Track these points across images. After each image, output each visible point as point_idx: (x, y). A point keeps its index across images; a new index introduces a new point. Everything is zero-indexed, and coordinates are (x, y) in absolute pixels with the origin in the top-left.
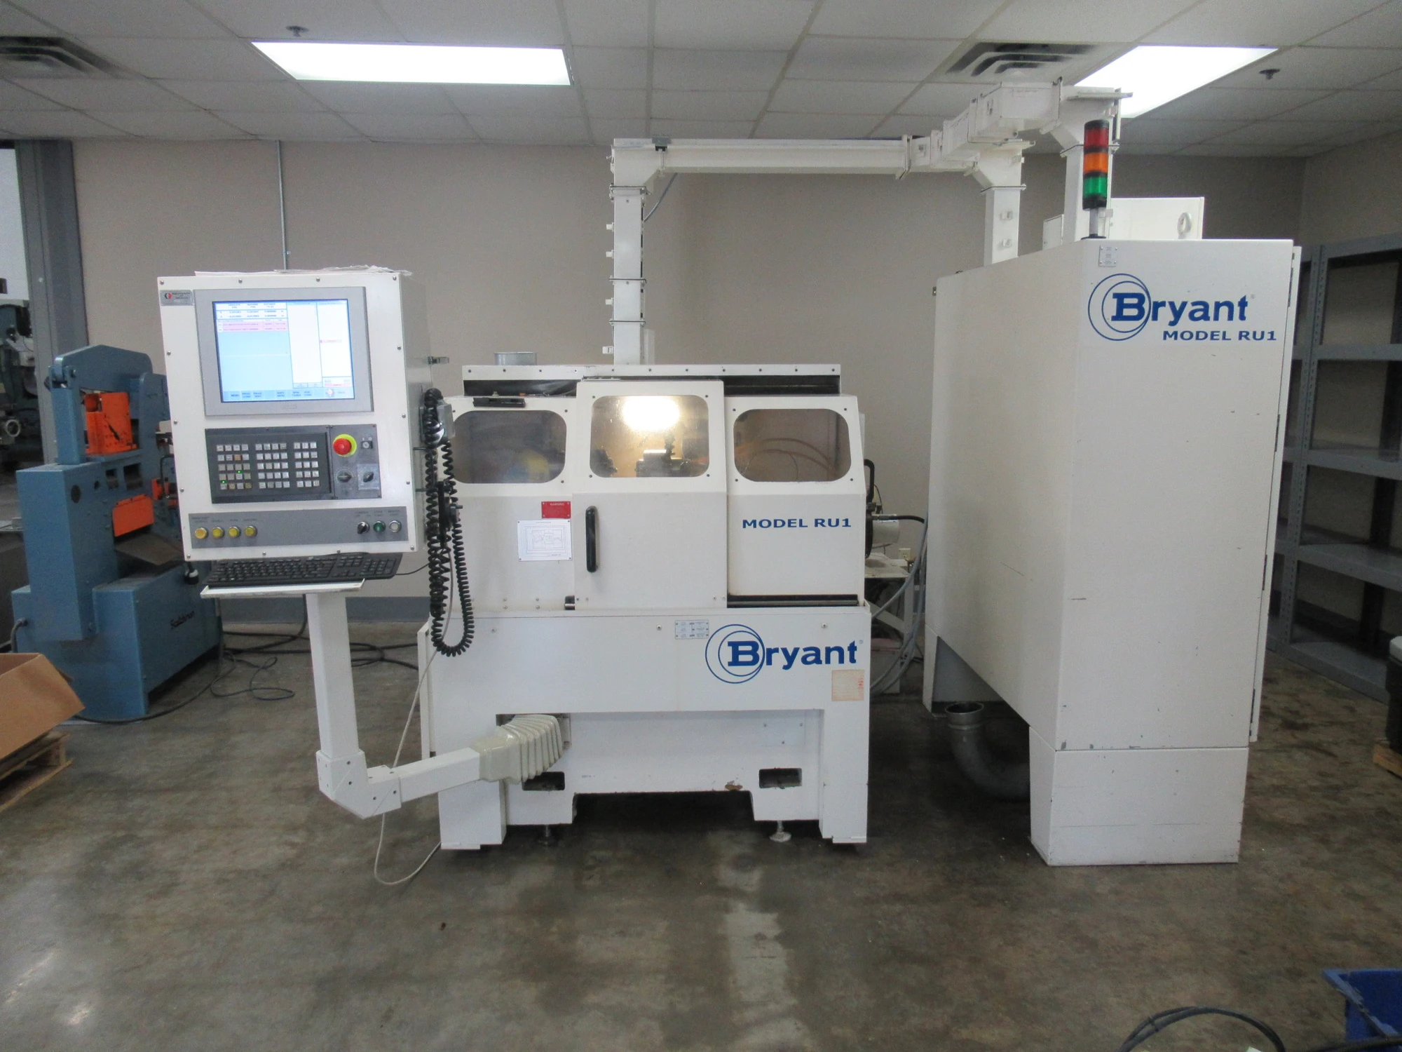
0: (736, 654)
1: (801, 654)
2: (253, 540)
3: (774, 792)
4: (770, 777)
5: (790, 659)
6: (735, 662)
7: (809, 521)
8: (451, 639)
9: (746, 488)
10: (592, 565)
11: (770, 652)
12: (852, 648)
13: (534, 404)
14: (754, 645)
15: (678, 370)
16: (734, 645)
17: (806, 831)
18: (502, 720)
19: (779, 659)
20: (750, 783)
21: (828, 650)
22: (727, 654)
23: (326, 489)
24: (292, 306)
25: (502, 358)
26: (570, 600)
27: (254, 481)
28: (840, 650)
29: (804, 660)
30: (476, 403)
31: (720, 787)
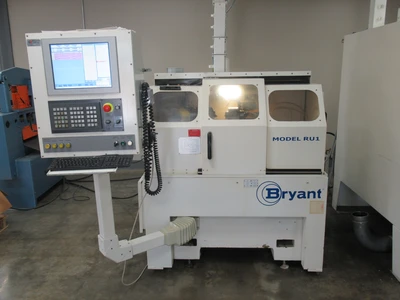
0: (269, 193)
1: (297, 194)
2: (70, 149)
3: (282, 249)
4: (281, 243)
5: (292, 196)
6: (269, 197)
7: (301, 138)
8: (153, 188)
9: (275, 124)
10: (210, 157)
11: (284, 193)
12: (319, 192)
13: (184, 89)
14: (277, 190)
15: (243, 74)
16: (269, 190)
17: (296, 265)
18: (172, 219)
19: (288, 196)
20: (272, 245)
21: (309, 193)
22: (266, 193)
23: (101, 127)
24: (84, 46)
25: (170, 70)
26: (200, 170)
27: (70, 123)
28: (314, 193)
29: (298, 197)
30: (161, 89)
31: (260, 246)
